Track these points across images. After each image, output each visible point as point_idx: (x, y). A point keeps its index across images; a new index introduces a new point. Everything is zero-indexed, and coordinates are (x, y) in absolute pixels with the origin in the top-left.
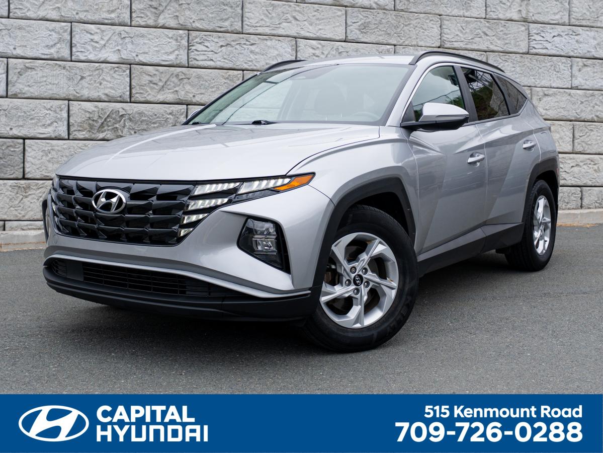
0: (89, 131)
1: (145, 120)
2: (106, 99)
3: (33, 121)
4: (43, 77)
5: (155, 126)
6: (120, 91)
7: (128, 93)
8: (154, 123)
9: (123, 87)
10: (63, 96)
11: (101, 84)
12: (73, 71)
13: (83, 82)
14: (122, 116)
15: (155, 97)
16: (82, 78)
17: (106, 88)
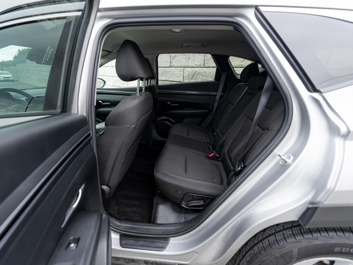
0: (189, 79)
1: (206, 75)
2: (196, 67)
3: (174, 76)
4: (179, 59)
5: (210, 77)
6: (200, 63)
7: (203, 63)
8: (209, 76)
9: (201, 61)
10: (183, 66)
11: (194, 60)
12: (187, 56)
13: (189, 60)
14: (199, 73)
15: (212, 64)
16: (189, 58)
17: (196, 62)
